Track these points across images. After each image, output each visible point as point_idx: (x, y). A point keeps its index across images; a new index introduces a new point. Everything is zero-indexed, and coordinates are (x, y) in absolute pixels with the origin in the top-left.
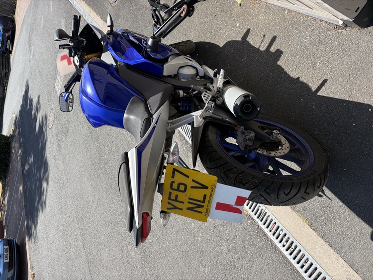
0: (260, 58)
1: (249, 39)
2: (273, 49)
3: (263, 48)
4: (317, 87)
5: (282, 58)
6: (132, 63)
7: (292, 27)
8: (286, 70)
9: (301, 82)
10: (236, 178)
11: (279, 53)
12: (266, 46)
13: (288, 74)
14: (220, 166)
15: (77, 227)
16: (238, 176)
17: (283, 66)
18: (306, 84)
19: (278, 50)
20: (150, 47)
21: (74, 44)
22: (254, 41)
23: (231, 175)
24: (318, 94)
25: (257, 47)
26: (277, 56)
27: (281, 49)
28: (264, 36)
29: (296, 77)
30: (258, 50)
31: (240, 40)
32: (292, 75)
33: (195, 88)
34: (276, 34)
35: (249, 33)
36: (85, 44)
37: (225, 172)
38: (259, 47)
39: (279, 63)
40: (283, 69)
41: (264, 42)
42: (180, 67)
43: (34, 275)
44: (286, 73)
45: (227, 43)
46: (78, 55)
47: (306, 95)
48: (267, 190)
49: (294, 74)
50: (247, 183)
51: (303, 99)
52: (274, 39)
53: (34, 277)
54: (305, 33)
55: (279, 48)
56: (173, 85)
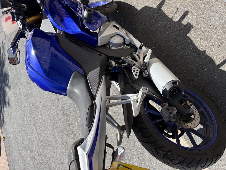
0: (172, 27)
1: (163, 8)
2: (184, 22)
3: (176, 19)
4: (220, 62)
5: (191, 31)
6: (70, 32)
7: (204, 6)
8: (194, 42)
9: (207, 55)
10: (164, 155)
11: (189, 27)
12: (179, 17)
13: (196, 46)
14: (152, 143)
15: (30, 116)
16: (166, 153)
17: (192, 38)
18: (211, 58)
19: (189, 24)
20: (85, 19)
21: (16, 11)
22: (167, 11)
23: (161, 152)
24: (220, 68)
25: (171, 17)
26: (187, 29)
27: (192, 23)
28: (178, 9)
29: (202, 50)
30: (171, 20)
31: (155, 7)
32: (199, 48)
33: (125, 60)
34: (189, 10)
35: (164, 3)
36: (26, 8)
37: (155, 148)
38: (173, 17)
39: (188, 35)
40: (191, 41)
41: (177, 14)
42: (111, 37)
43: (4, 137)
44: (194, 45)
45: (143, 8)
46: (20, 19)
47: (210, 67)
48: (189, 166)
49: (201, 48)
50: (173, 160)
51: (207, 69)
52: (186, 13)
53: (4, 139)
54: (215, 14)
55: (190, 22)
56: (106, 55)
